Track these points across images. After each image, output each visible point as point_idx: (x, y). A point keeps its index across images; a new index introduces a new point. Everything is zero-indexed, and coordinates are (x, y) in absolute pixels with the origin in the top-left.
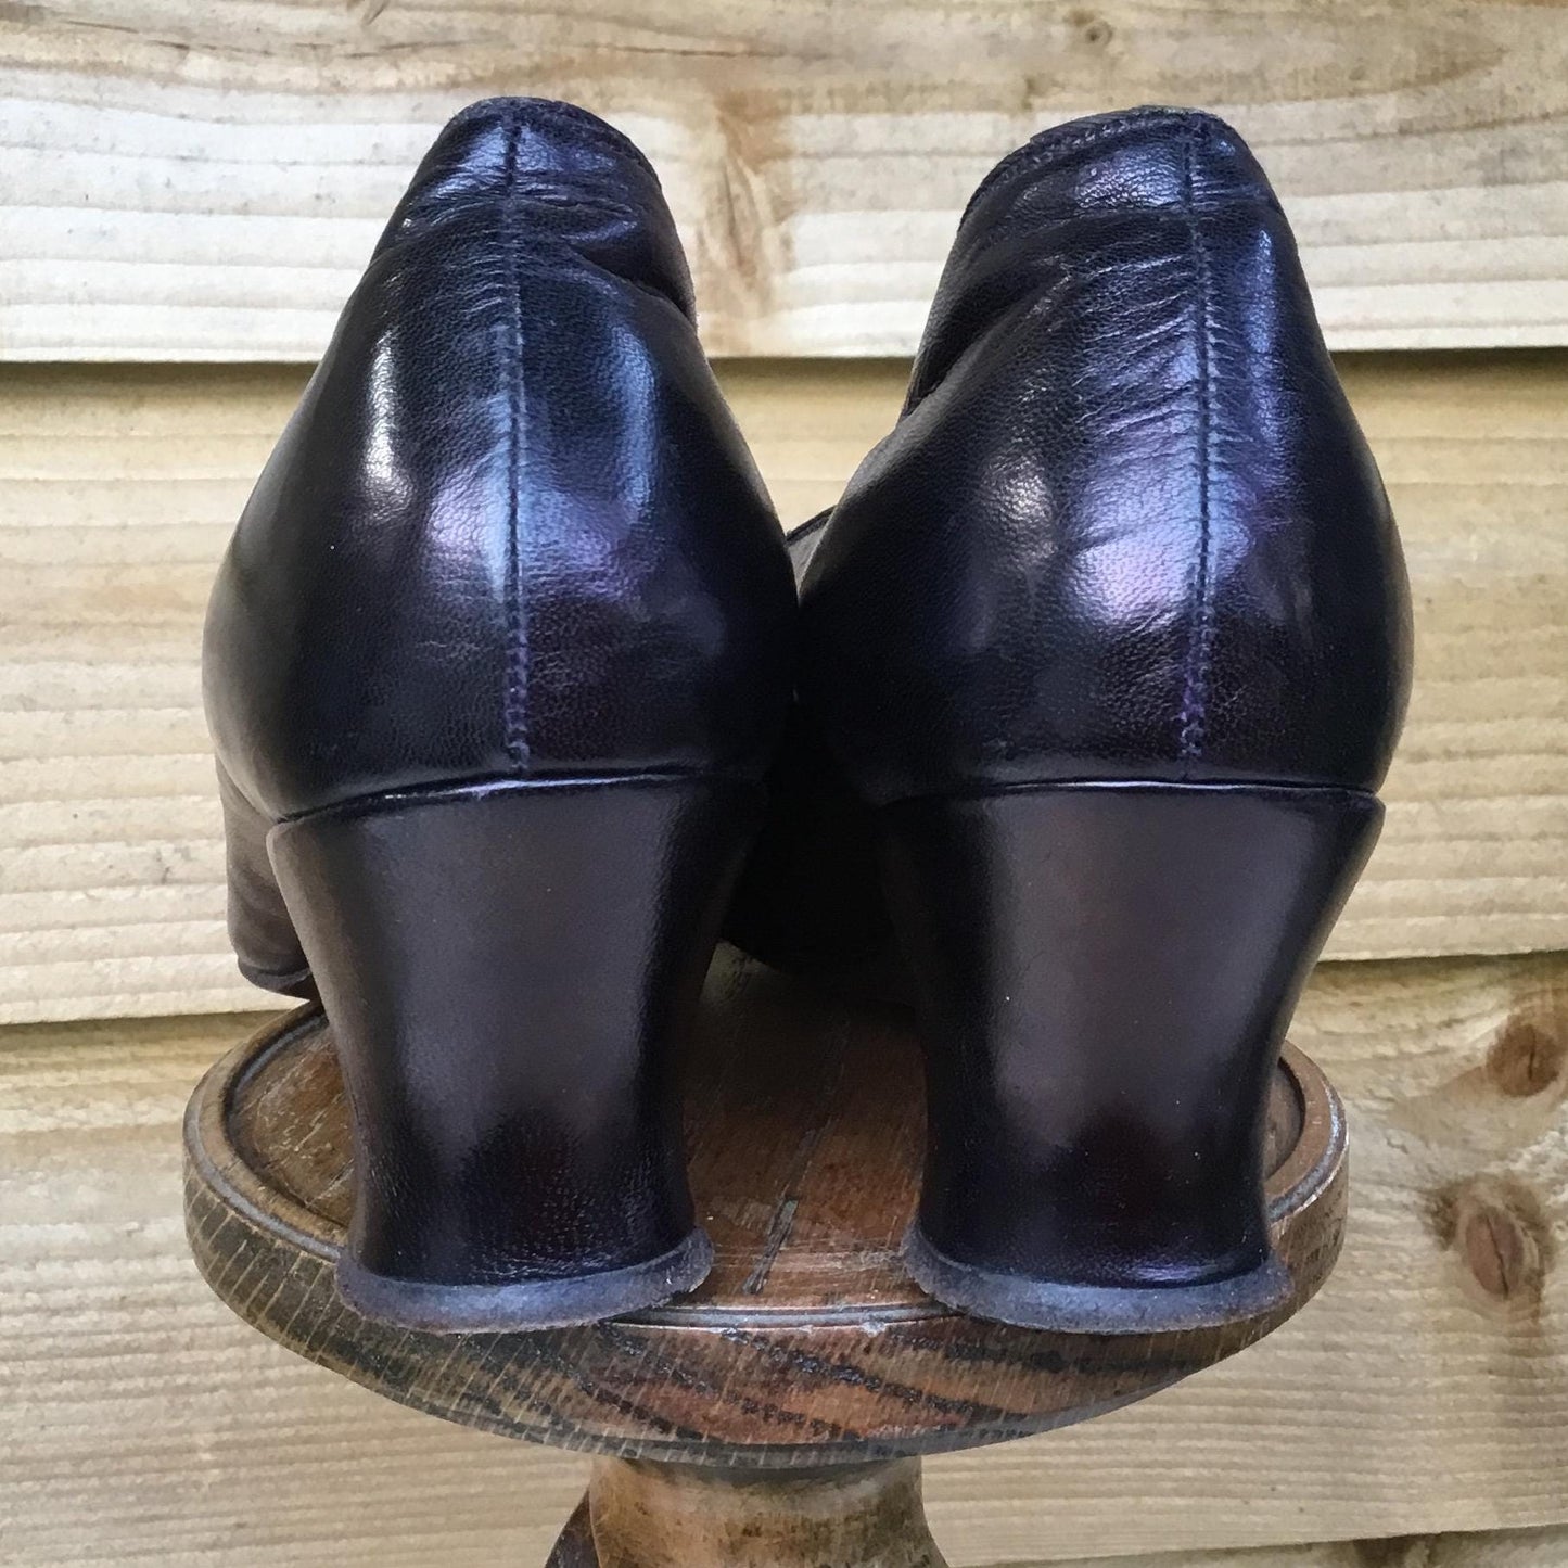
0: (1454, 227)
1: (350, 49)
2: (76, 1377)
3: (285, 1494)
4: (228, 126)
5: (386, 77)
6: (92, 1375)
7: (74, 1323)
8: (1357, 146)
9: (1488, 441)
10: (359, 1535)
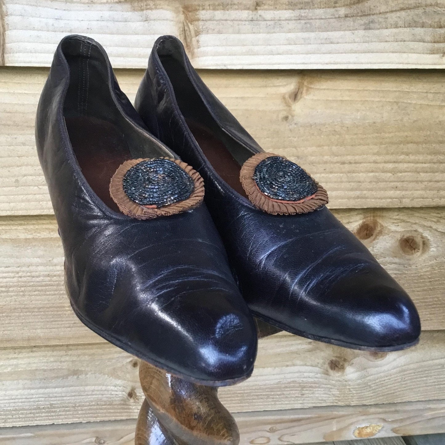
0: (357, 40)
2: (38, 291)
4: (67, 12)
6: (42, 290)
7: (38, 279)
8: (335, 20)
9: (364, 90)
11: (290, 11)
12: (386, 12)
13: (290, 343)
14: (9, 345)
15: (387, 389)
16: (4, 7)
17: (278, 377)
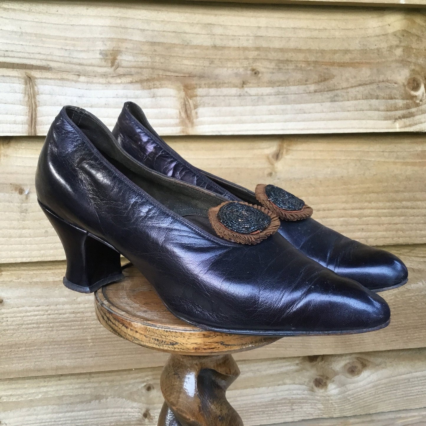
0: (325, 110)
1: (112, 75)
2: (65, 326)
3: (104, 348)
4: (88, 91)
5: (119, 81)
6: (68, 326)
7: (64, 316)
8: (306, 95)
9: (332, 151)
10: (119, 355)
11: (271, 88)
12: (347, 88)
13: (281, 365)
14: (40, 374)
15: (363, 401)
16: (35, 87)
17: (271, 395)
